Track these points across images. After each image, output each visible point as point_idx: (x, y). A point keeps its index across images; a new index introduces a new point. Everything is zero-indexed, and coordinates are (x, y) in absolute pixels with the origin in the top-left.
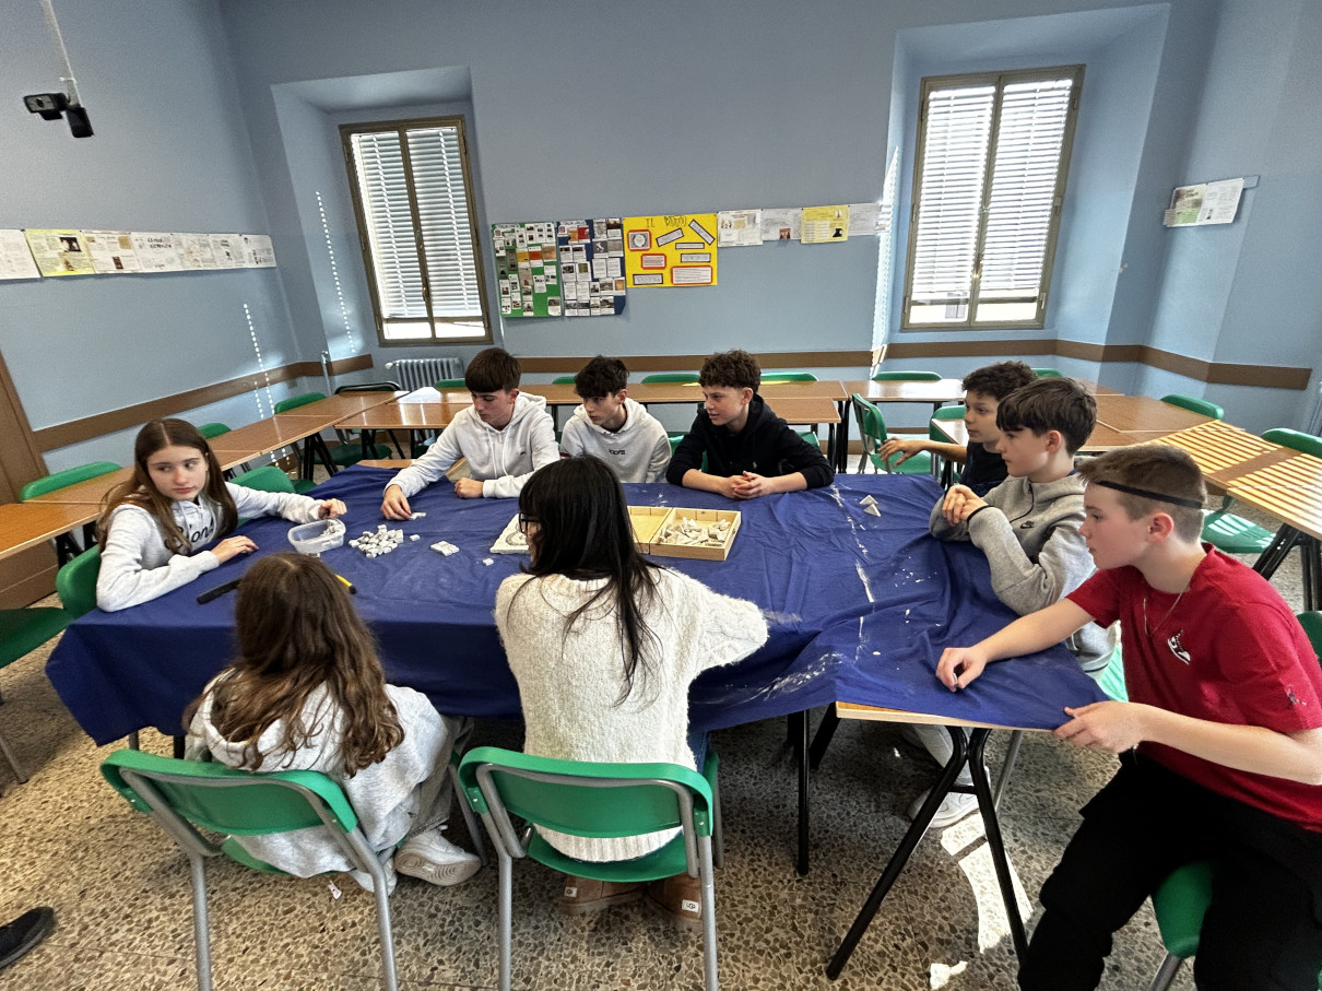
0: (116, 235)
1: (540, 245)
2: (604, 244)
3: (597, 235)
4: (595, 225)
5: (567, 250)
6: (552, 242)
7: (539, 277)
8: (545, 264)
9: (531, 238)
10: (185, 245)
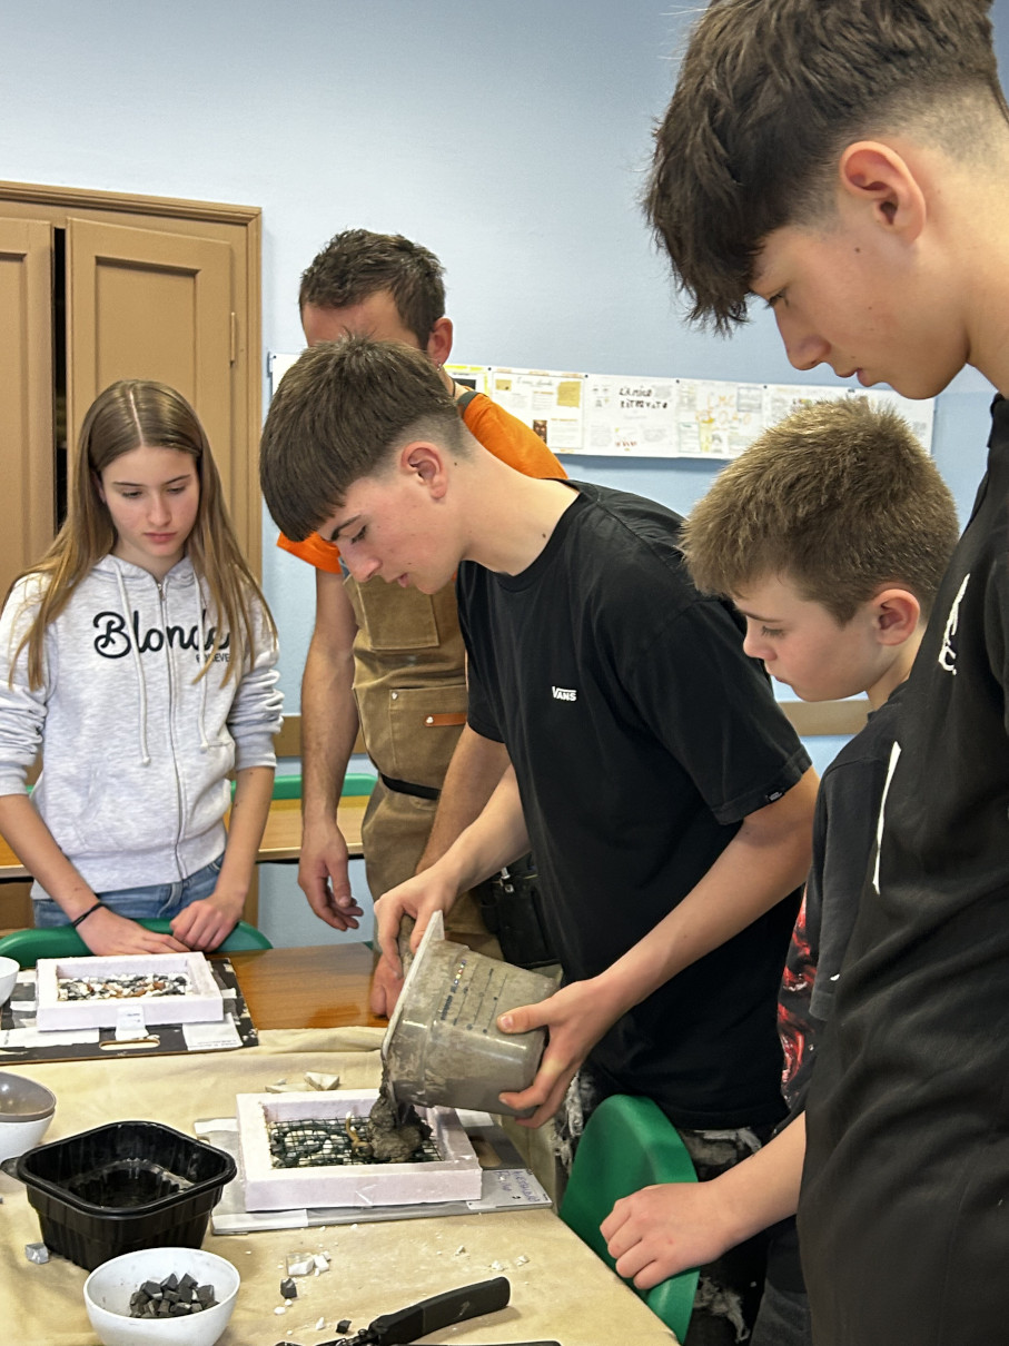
0: (557, 378)
10: (701, 405)
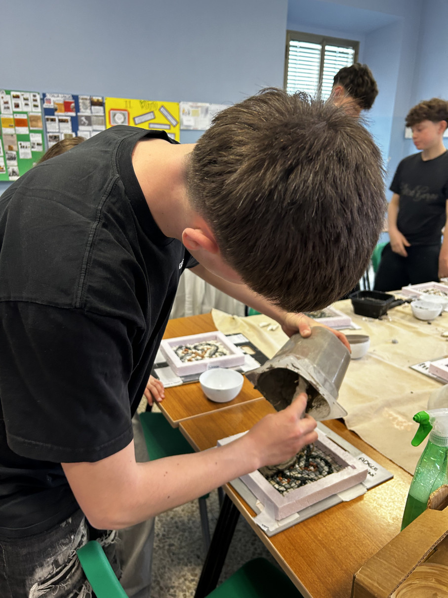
1: (26, 113)
2: (88, 118)
3: (82, 109)
4: (80, 101)
5: (53, 120)
6: (38, 112)
7: (24, 144)
8: (31, 131)
9: (17, 106)
